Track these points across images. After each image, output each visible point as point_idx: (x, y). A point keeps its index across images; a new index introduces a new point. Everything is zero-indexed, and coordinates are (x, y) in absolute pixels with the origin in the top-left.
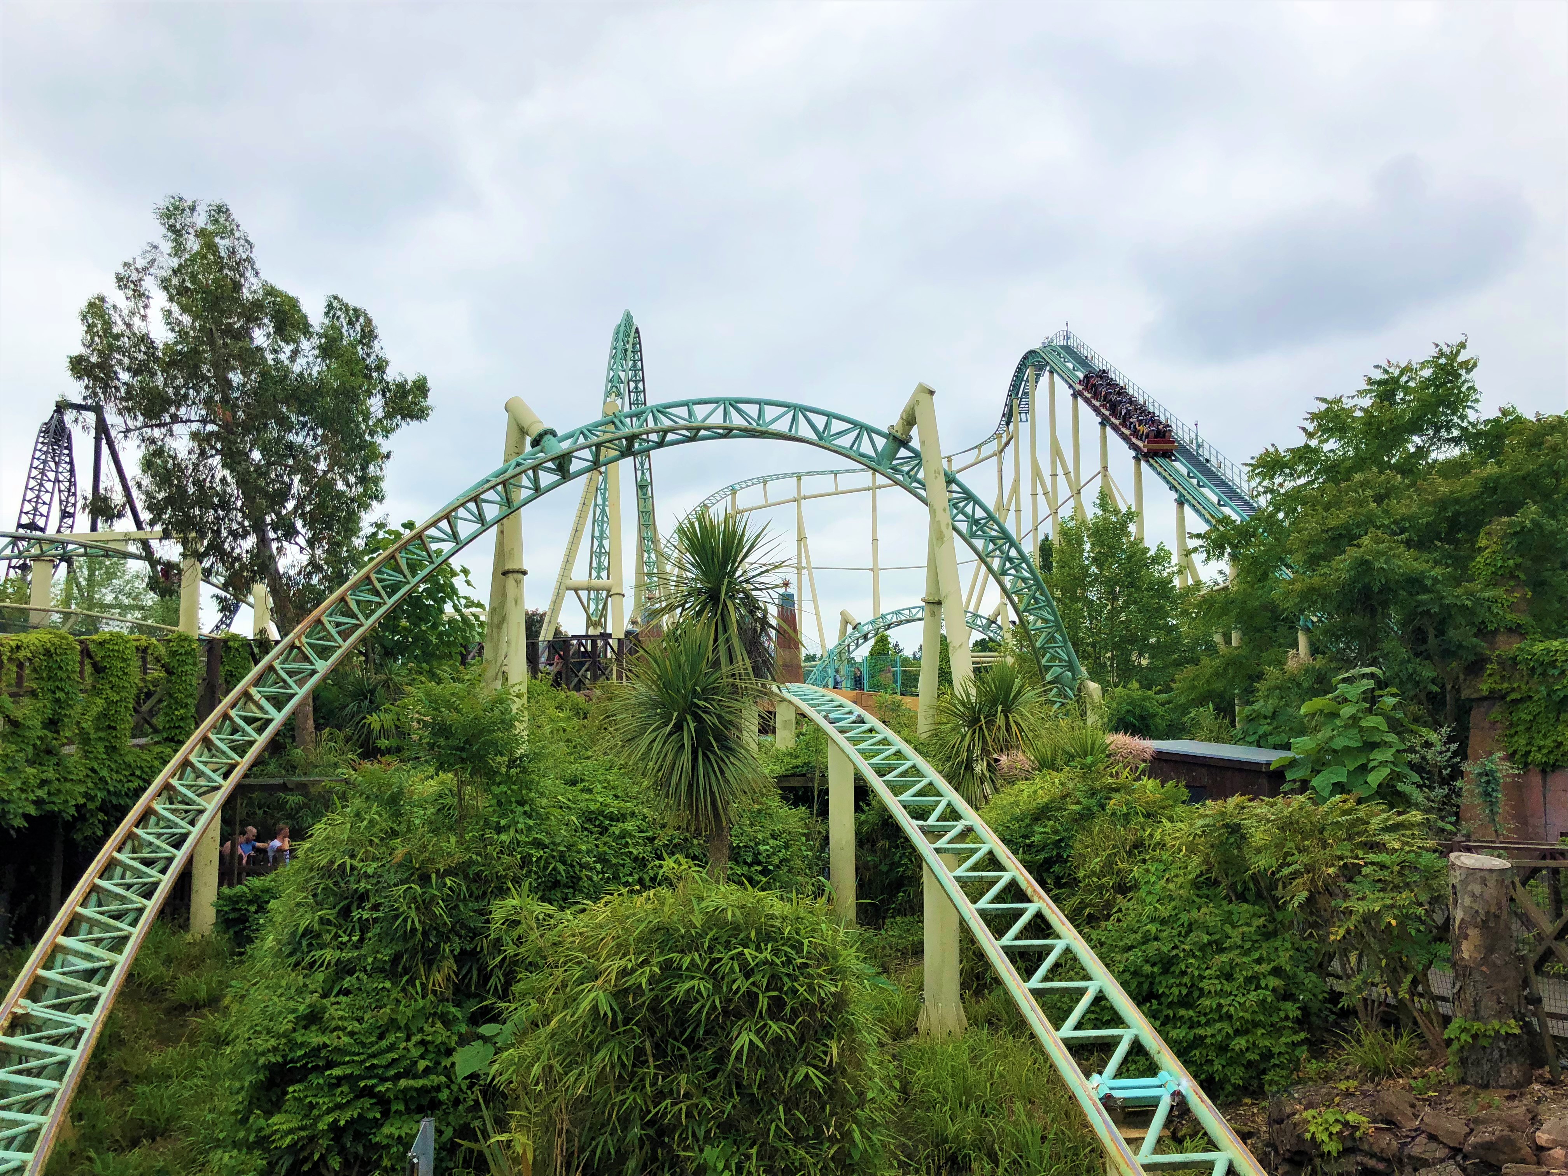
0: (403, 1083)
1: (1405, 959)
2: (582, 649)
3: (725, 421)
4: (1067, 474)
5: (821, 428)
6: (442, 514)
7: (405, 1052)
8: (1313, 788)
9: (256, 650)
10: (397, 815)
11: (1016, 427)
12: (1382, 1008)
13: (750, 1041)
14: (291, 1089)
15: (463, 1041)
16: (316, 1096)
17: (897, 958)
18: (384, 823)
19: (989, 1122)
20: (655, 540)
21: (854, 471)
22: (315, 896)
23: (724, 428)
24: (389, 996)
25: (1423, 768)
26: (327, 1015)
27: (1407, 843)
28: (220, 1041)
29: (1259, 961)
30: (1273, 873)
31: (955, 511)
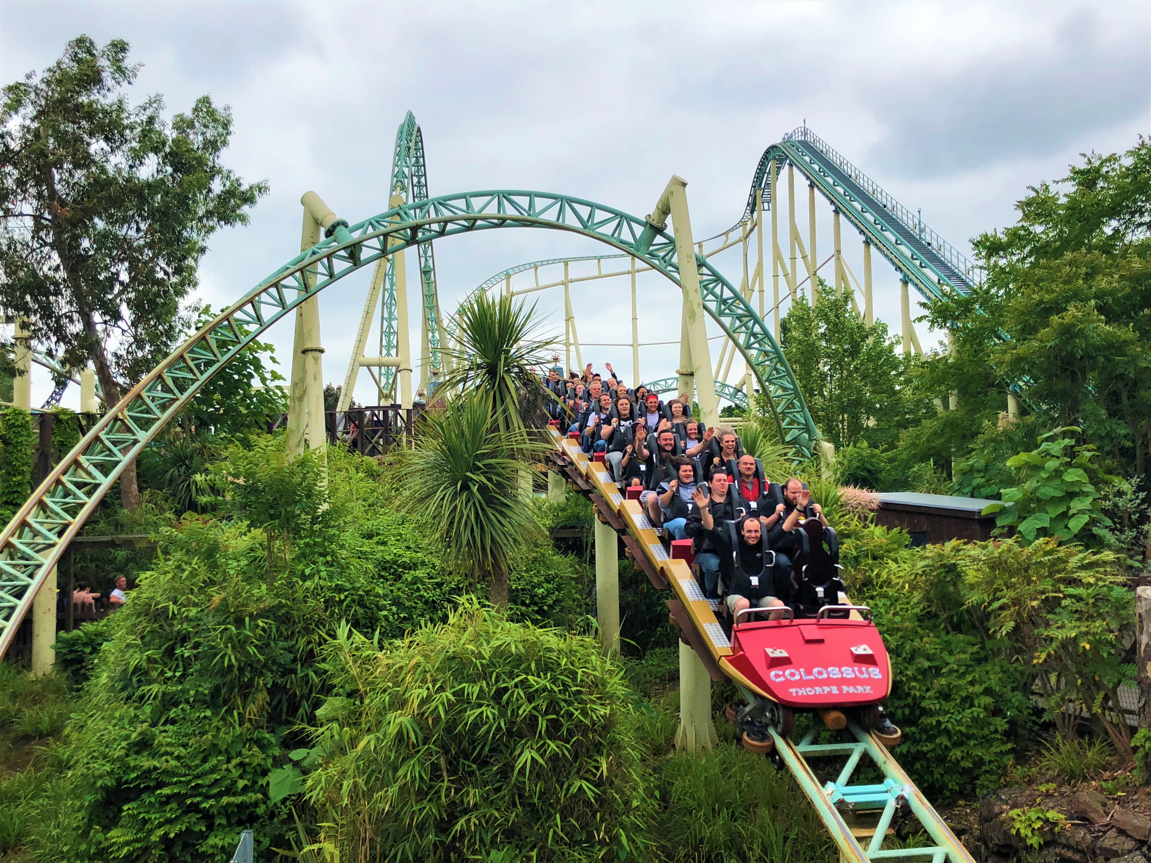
0: (225, 800)
1: (1097, 678)
2: (375, 419)
3: (499, 212)
4: (804, 257)
5: (585, 218)
6: (246, 299)
7: (226, 773)
8: (1020, 532)
9: (84, 423)
10: (214, 566)
11: (760, 215)
12: (1078, 721)
13: (532, 757)
14: (125, 807)
15: (279, 762)
16: (147, 812)
17: (656, 684)
18: (203, 574)
19: (738, 825)
20: (438, 321)
21: (615, 256)
22: (142, 638)
23: (498, 219)
24: (210, 725)
25: (1115, 514)
26: (156, 742)
27: (1101, 579)
28: (63, 766)
29: (972, 683)
30: (985, 608)
31: (705, 292)
